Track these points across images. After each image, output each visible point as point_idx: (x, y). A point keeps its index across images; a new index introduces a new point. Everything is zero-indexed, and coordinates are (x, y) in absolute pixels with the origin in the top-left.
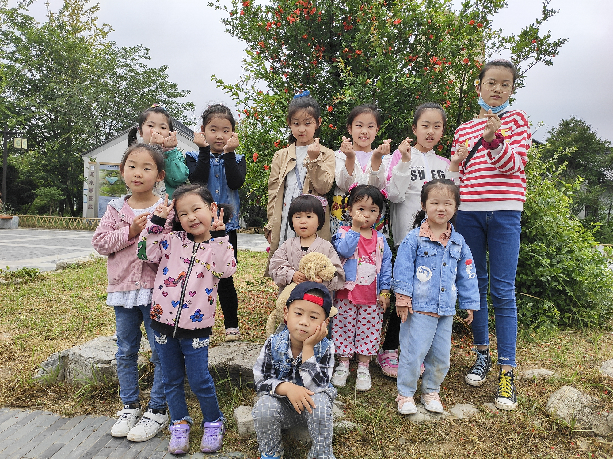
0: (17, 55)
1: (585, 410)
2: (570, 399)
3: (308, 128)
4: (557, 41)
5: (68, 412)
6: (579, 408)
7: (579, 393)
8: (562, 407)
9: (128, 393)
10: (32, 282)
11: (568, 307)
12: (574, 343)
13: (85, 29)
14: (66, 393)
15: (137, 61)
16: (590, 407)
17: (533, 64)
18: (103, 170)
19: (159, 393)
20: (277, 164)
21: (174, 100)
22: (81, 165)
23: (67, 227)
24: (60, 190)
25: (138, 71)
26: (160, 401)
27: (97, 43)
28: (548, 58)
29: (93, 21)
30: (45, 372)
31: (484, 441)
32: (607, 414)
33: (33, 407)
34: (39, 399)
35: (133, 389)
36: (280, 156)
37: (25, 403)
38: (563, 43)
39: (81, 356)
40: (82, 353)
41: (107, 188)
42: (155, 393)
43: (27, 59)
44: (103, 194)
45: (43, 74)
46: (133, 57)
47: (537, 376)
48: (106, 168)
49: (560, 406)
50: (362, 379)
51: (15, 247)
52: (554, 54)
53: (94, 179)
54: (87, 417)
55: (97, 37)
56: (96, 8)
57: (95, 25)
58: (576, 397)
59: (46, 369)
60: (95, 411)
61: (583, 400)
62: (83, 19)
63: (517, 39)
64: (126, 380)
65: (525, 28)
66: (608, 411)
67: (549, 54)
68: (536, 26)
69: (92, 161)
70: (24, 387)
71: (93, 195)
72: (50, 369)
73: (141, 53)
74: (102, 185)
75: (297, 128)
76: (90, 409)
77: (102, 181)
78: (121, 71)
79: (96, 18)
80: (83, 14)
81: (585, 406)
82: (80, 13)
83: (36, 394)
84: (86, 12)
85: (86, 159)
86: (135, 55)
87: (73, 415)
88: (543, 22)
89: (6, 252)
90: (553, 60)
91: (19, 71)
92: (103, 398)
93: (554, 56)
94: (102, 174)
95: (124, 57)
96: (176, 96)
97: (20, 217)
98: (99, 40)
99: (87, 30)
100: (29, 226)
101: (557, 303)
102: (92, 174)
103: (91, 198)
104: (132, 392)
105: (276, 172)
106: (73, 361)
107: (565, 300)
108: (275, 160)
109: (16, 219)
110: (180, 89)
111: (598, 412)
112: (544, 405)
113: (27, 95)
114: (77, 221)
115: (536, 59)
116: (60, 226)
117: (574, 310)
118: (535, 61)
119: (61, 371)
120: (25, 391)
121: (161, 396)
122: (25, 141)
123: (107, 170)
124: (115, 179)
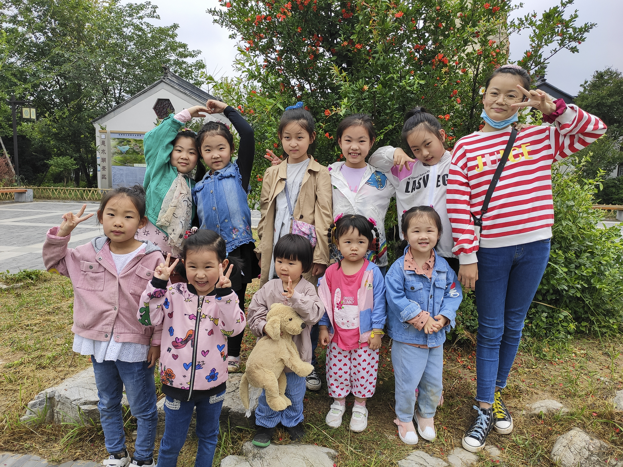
0: (20, 18)
1: (592, 458)
2: (577, 446)
3: (300, 143)
4: (583, 26)
5: (55, 457)
6: (586, 456)
7: (588, 438)
8: (567, 455)
9: (113, 443)
10: (34, 285)
11: (586, 316)
12: (590, 358)
14: (54, 435)
15: (144, 21)
16: (598, 455)
17: (556, 51)
18: (114, 139)
19: (143, 446)
20: (267, 183)
21: (185, 60)
22: (92, 131)
23: (82, 198)
24: (73, 159)
25: (146, 30)
26: (144, 454)
28: (573, 44)
30: (32, 413)
32: (614, 463)
33: (21, 451)
34: (28, 442)
35: (117, 439)
36: (271, 174)
37: (14, 446)
38: (591, 28)
39: (66, 398)
40: (67, 394)
41: (118, 157)
42: (139, 446)
43: (31, 22)
44: (116, 163)
45: (48, 37)
46: (139, 15)
47: (544, 411)
48: (117, 136)
49: (566, 453)
50: (357, 419)
51: (27, 228)
52: (580, 40)
53: (106, 148)
54: (75, 463)
58: (584, 444)
59: (34, 410)
60: (83, 456)
61: (591, 447)
64: (110, 430)
65: (548, 11)
66: (616, 459)
67: (575, 39)
68: (560, 9)
69: (103, 129)
70: (12, 429)
71: (105, 164)
72: (38, 409)
73: (148, 11)
74: (114, 153)
75: (289, 143)
76: (78, 454)
77: (113, 150)
78: (128, 31)
81: (592, 454)
83: (25, 437)
85: (97, 126)
86: (142, 13)
87: (60, 461)
88: (568, 5)
89: (17, 234)
90: (579, 47)
91: (24, 35)
92: (92, 441)
93: (580, 43)
94: (113, 143)
95: (131, 15)
96: (186, 56)
97: (34, 189)
100: (44, 198)
101: (575, 310)
102: (103, 143)
103: (104, 168)
104: (116, 442)
105: (266, 191)
106: (59, 403)
107: (583, 307)
108: (266, 178)
109: (30, 192)
110: (190, 49)
111: (605, 460)
112: (549, 452)
113: (33, 59)
114: (91, 192)
115: (560, 45)
116: (74, 197)
117: (593, 318)
118: (558, 47)
119: (49, 411)
120: (14, 433)
121: (145, 448)
122: (33, 110)
123: (118, 139)
124: (127, 148)
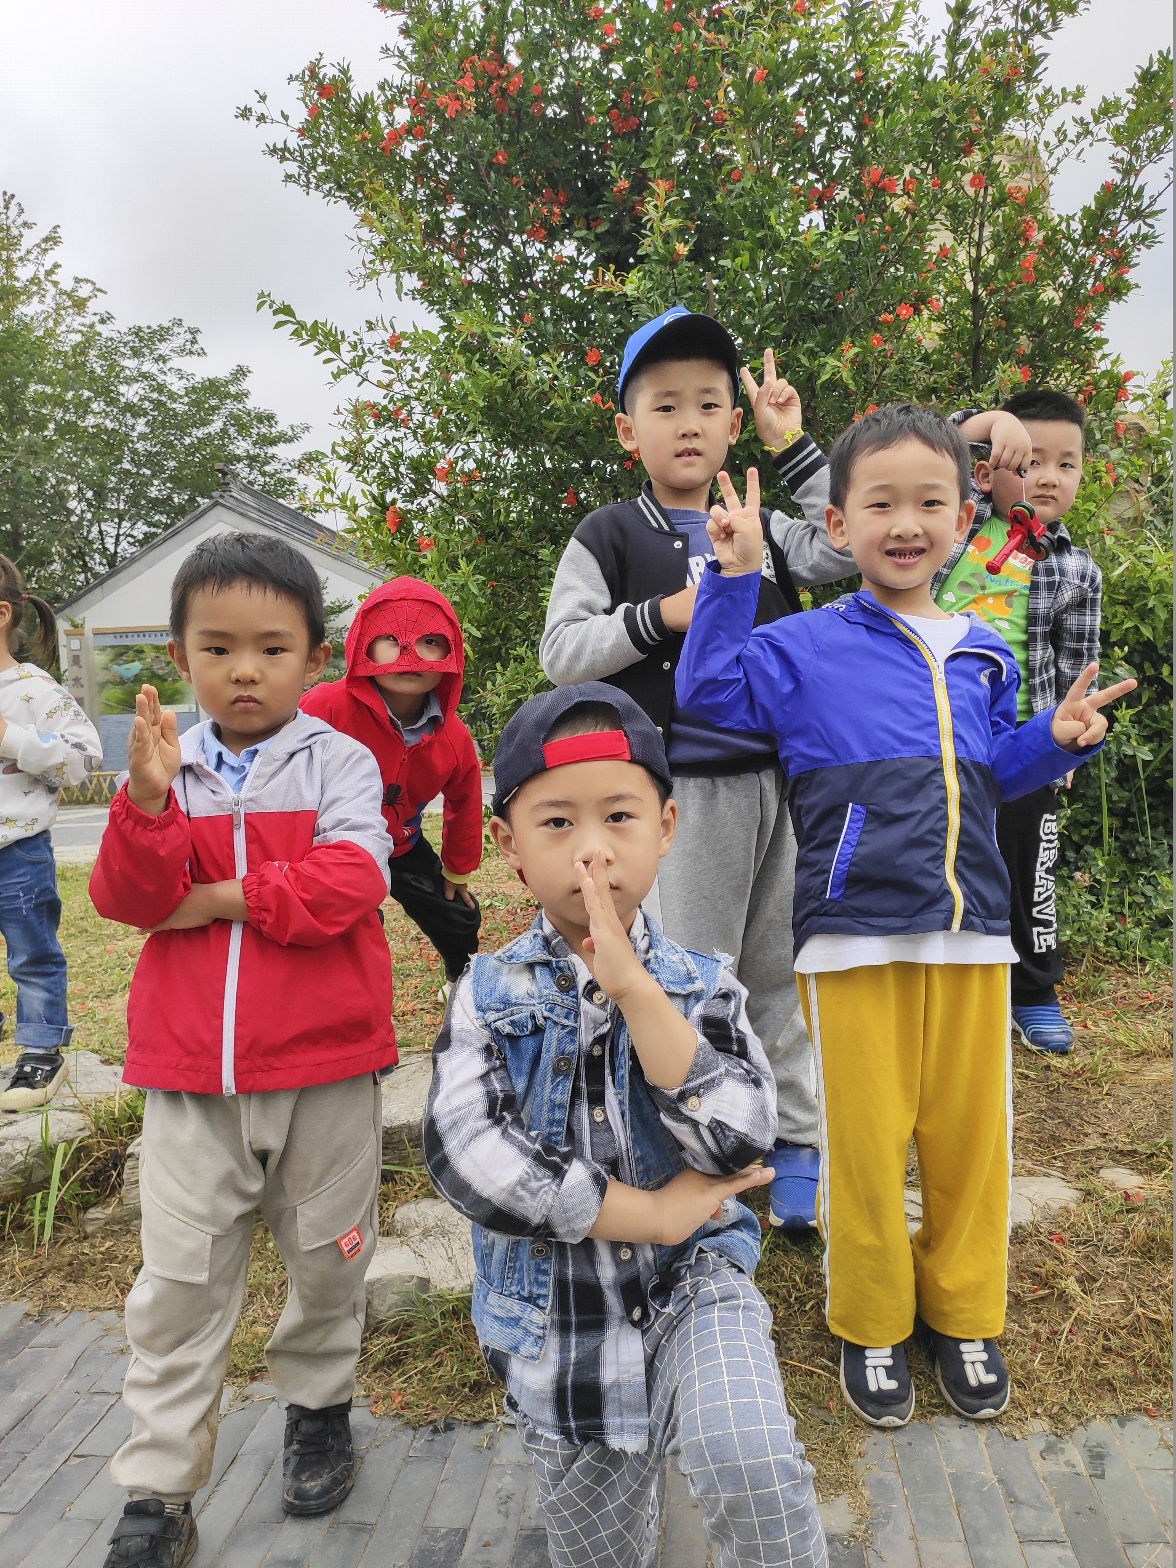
13: (30, 297)
15: (169, 364)
18: (103, 649)
21: (271, 450)
25: (174, 388)
27: (63, 328)
29: (49, 273)
31: (1100, 1289)
41: (116, 693)
44: (109, 708)
46: (158, 352)
48: (110, 641)
53: (82, 673)
55: (63, 312)
56: (52, 239)
57: (55, 284)
62: (24, 273)
63: (1127, 99)
65: (1145, 66)
69: (75, 627)
73: (177, 342)
74: (103, 685)
77: (103, 676)
78: (130, 393)
79: (56, 266)
80: (21, 259)
82: (15, 256)
84: (29, 252)
86: (163, 348)
94: (100, 659)
95: (136, 353)
96: (274, 442)
98: (68, 320)
99: (36, 299)
102: (77, 660)
110: (282, 426)
123: (113, 647)
124: (136, 667)
